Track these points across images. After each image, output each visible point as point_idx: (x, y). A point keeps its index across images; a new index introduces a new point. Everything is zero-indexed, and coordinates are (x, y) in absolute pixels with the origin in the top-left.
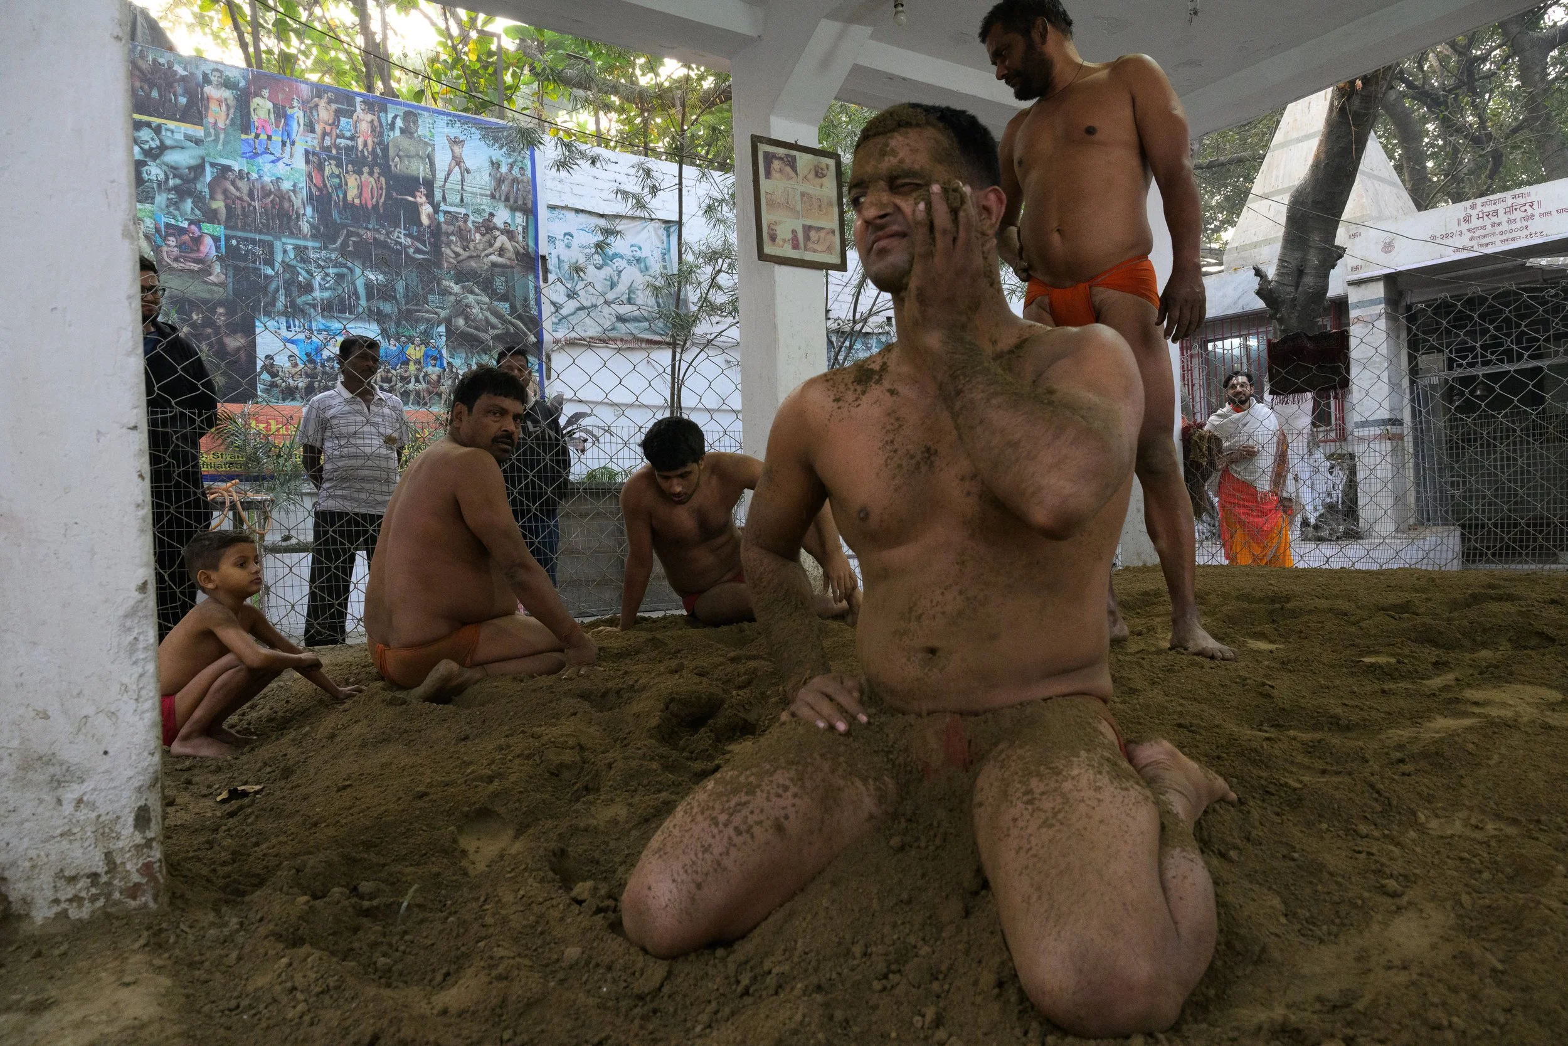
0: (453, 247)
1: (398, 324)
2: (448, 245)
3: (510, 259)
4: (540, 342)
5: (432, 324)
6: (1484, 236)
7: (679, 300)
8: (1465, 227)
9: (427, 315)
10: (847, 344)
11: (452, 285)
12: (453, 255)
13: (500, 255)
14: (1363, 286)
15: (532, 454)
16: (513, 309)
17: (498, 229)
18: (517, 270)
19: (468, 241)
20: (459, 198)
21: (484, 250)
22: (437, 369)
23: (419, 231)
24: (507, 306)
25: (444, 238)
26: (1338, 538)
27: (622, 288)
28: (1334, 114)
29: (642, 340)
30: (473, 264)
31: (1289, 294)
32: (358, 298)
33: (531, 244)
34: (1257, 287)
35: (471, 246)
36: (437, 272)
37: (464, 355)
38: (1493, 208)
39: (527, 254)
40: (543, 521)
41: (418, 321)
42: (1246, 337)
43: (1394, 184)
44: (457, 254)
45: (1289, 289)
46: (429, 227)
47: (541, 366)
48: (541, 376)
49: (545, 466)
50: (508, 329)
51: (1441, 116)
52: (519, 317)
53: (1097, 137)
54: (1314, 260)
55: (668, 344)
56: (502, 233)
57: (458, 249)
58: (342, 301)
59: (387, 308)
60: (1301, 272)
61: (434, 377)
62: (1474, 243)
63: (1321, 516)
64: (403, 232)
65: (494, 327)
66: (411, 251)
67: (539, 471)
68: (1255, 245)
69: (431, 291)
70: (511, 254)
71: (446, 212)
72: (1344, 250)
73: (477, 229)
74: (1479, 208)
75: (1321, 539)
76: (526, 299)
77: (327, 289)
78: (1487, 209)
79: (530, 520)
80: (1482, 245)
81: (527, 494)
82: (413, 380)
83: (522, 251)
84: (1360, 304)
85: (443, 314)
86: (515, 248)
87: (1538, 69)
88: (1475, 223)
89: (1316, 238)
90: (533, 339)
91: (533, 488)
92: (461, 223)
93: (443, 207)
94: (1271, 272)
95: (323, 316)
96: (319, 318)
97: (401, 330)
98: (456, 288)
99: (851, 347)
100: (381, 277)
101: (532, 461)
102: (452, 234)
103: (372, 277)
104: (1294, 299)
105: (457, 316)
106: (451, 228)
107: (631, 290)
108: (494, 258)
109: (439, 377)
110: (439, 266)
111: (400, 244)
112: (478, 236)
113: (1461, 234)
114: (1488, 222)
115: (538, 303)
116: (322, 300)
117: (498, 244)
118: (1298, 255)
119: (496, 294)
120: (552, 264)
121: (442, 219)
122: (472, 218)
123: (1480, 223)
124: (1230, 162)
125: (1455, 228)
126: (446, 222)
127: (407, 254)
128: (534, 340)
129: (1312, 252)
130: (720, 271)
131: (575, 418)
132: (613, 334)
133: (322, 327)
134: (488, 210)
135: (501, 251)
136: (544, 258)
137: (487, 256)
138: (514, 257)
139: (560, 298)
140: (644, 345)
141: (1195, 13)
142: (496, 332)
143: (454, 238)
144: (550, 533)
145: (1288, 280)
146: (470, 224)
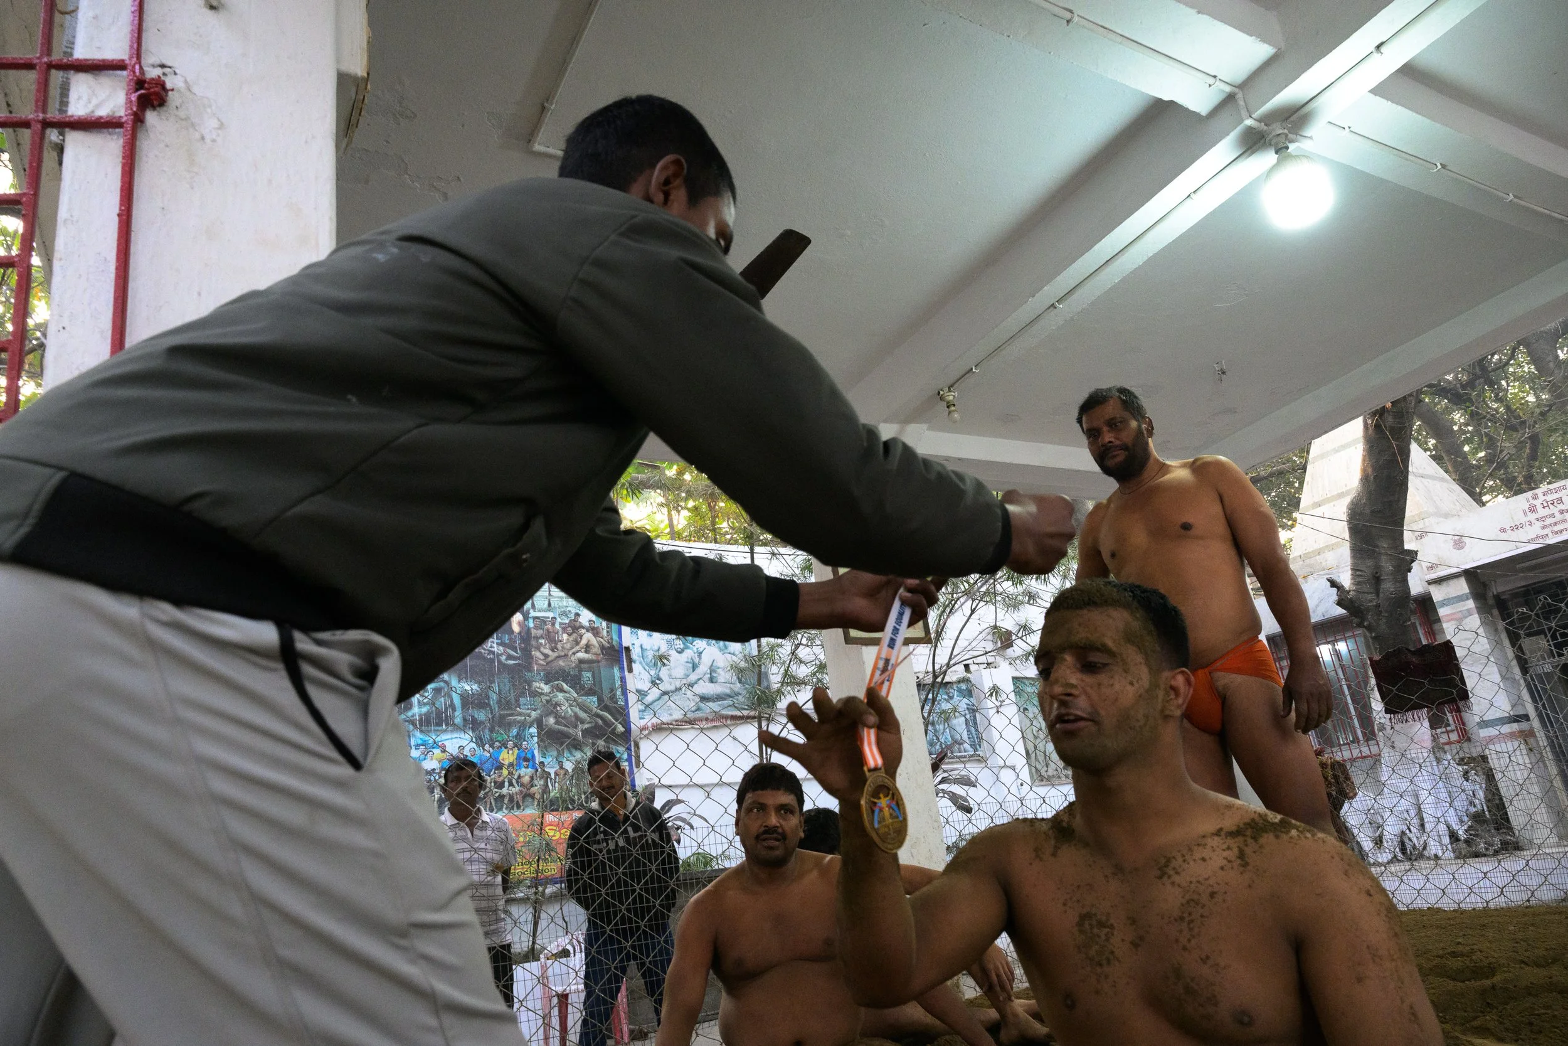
0: (542, 649)
1: (492, 730)
2: (538, 649)
3: (595, 654)
4: (628, 731)
5: (523, 726)
6: (1556, 524)
7: (761, 676)
8: (1532, 517)
9: (519, 718)
10: (930, 696)
11: (542, 685)
12: (542, 657)
13: (586, 652)
14: (1445, 584)
15: (638, 866)
16: (600, 700)
17: (583, 628)
18: (603, 663)
19: (556, 642)
20: (546, 603)
21: (572, 648)
22: (530, 771)
23: (510, 639)
24: (595, 699)
25: (533, 643)
26: (1496, 853)
27: (703, 668)
28: (1371, 431)
29: (726, 717)
30: (561, 663)
31: (1371, 601)
32: (454, 710)
33: (615, 637)
34: (1335, 598)
35: (559, 646)
36: (528, 675)
37: (555, 753)
38: (1556, 496)
39: (612, 647)
40: (653, 937)
41: (510, 725)
42: (1333, 643)
43: (1442, 479)
44: (546, 656)
45: (1369, 597)
46: (520, 633)
47: (630, 756)
48: (631, 765)
49: (652, 877)
50: (596, 723)
51: (1469, 412)
52: (606, 708)
53: (1192, 532)
54: (1387, 566)
55: (754, 717)
56: (588, 631)
57: (547, 651)
58: (439, 713)
59: (481, 715)
60: (1377, 580)
61: (526, 779)
62: (1546, 531)
63: (1470, 827)
64: (495, 641)
65: (582, 722)
66: (503, 658)
67: (646, 883)
68: (1319, 552)
69: (523, 694)
70: (596, 649)
71: (535, 618)
72: (1416, 553)
73: (564, 630)
74: (1541, 498)
75: (1477, 855)
76: (612, 690)
77: (425, 704)
78: (1550, 498)
79: (639, 939)
80: (1556, 533)
81: (635, 909)
82: (506, 784)
83: (607, 645)
84: (1446, 603)
85: (534, 714)
86: (600, 643)
87: (1550, 358)
88: (1542, 512)
89: (1384, 544)
90: (620, 729)
91: (641, 902)
92: (549, 626)
93: (533, 614)
94: (1346, 580)
95: (421, 731)
96: (418, 734)
97: (494, 735)
98: (546, 688)
99: (934, 700)
100: (475, 687)
101: (638, 872)
102: (542, 637)
103: (468, 688)
104: (1378, 606)
105: (548, 715)
106: (540, 632)
107: (712, 670)
108: (582, 655)
109: (532, 778)
110: (529, 669)
111: (493, 653)
112: (565, 636)
113: (1531, 524)
114: (1554, 510)
115: (625, 692)
116: (420, 715)
117: (584, 642)
118: (1370, 563)
119: (582, 687)
120: (635, 653)
121: (531, 624)
122: (559, 620)
123: (1546, 512)
124: (1271, 475)
125: (1523, 520)
126: (536, 628)
127: (499, 662)
128: (622, 729)
129: (1384, 558)
130: (800, 644)
131: (669, 805)
132: (699, 714)
133: (420, 742)
134: (574, 611)
135: (588, 648)
136: (628, 649)
137: (574, 654)
138: (599, 652)
139: (645, 685)
140: (729, 722)
141: (1224, 373)
142: (586, 726)
143: (542, 641)
144: (660, 950)
145: (1366, 588)
146: (557, 626)
